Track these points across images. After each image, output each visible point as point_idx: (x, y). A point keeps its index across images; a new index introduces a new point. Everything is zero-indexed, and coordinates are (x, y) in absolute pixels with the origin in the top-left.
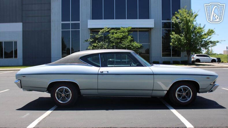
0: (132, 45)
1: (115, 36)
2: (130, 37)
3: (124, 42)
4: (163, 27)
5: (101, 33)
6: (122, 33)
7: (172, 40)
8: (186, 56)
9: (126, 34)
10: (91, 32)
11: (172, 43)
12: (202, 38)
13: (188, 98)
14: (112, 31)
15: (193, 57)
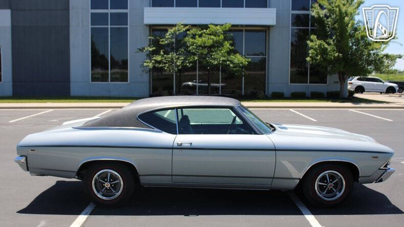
0: (230, 61)
1: (199, 41)
2: (227, 45)
3: (215, 55)
4: (293, 24)
5: (170, 34)
6: (212, 37)
7: (310, 52)
8: (338, 82)
9: (220, 38)
10: (150, 33)
11: (311, 57)
12: (370, 48)
13: (338, 193)
14: (193, 31)
15: (350, 82)
